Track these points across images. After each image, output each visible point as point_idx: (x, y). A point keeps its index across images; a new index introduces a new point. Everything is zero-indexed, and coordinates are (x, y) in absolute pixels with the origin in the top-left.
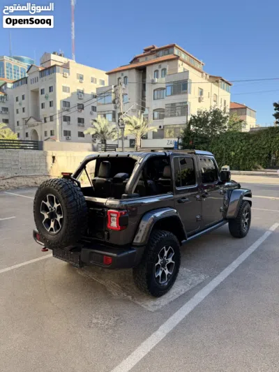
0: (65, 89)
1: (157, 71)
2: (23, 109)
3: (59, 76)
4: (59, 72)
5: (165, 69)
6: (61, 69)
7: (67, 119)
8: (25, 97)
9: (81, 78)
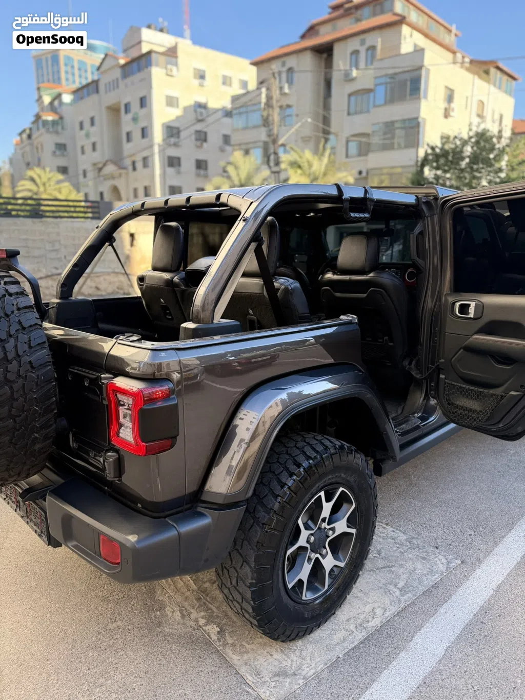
0: (171, 102)
1: (356, 53)
2: (94, 145)
3: (157, 73)
4: (157, 65)
5: (373, 48)
6: (162, 59)
7: (175, 161)
8: (97, 121)
9: (202, 76)
